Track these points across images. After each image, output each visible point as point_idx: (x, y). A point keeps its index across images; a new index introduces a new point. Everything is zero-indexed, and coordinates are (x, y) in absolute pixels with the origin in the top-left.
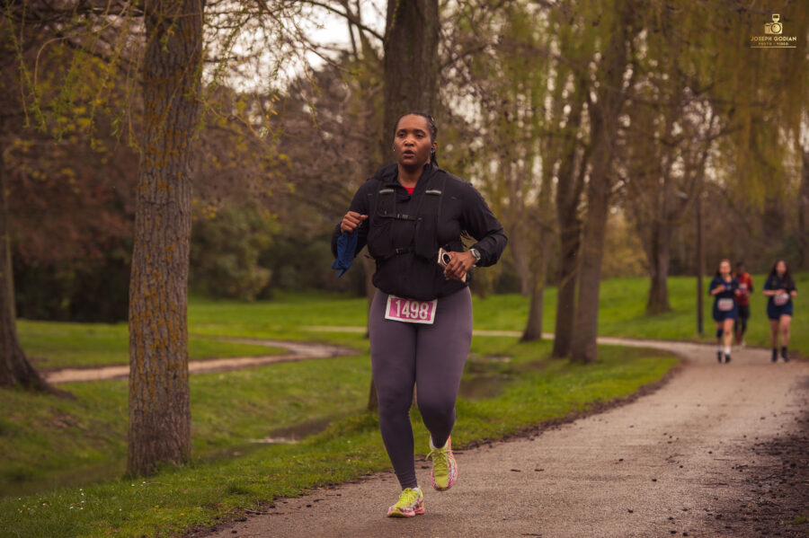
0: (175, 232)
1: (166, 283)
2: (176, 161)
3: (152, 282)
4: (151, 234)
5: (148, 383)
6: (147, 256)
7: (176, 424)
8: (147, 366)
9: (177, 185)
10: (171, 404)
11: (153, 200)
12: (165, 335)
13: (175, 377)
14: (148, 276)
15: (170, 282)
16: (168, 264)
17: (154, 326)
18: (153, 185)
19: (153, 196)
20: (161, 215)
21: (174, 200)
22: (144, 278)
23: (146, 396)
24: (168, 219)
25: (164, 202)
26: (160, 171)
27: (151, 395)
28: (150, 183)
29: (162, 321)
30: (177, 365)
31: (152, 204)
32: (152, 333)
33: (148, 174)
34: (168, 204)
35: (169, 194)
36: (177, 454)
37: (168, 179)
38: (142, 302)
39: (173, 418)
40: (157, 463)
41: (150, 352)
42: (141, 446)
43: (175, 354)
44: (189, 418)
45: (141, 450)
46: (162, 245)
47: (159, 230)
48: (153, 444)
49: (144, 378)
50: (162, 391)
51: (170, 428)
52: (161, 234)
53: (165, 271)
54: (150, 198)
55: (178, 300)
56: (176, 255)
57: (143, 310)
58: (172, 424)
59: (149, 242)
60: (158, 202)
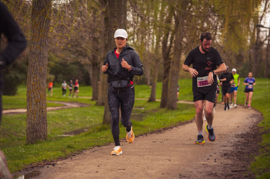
0: (43, 63)
1: (39, 80)
2: (43, 39)
3: (35, 80)
4: (34, 64)
5: (33, 114)
6: (33, 71)
7: (42, 127)
8: (33, 108)
9: (43, 47)
10: (41, 121)
11: (35, 52)
12: (39, 98)
13: (42, 111)
14: (33, 78)
15: (41, 80)
16: (40, 74)
17: (35, 94)
18: (35, 47)
19: (35, 51)
20: (38, 57)
21: (42, 52)
22: (32, 79)
23: (33, 118)
24: (40, 59)
25: (39, 53)
26: (37, 43)
27: (34, 117)
28: (34, 47)
29: (38, 93)
30: (43, 108)
31: (35, 54)
32: (35, 97)
33: (33, 44)
34: (40, 54)
35: (40, 50)
36: (43, 137)
37: (40, 46)
38: (31, 86)
39: (42, 125)
40: (36, 140)
41: (34, 103)
42: (31, 134)
43: (42, 104)
44: (47, 125)
45: (31, 136)
46: (38, 67)
47: (37, 62)
48: (35, 134)
49: (32, 112)
50: (38, 116)
51: (40, 128)
52: (38, 64)
53: (39, 76)
54: (34, 52)
55: (44, 86)
56: (43, 71)
57: (32, 89)
58: (41, 127)
59: (34, 66)
60: (37, 53)
